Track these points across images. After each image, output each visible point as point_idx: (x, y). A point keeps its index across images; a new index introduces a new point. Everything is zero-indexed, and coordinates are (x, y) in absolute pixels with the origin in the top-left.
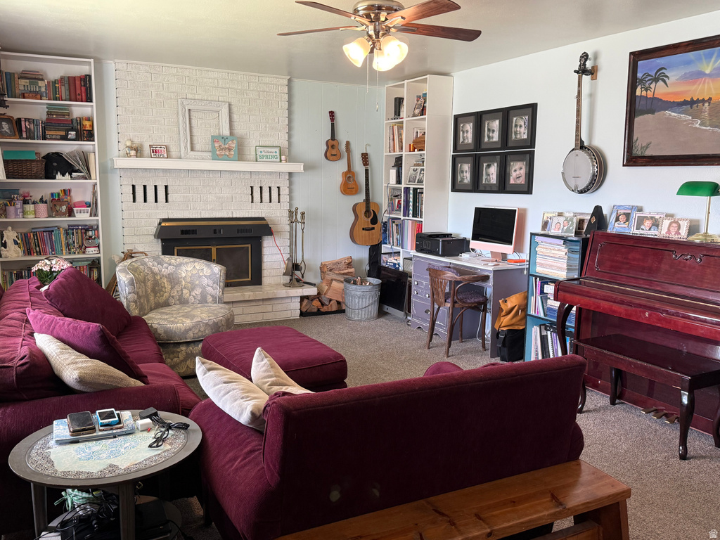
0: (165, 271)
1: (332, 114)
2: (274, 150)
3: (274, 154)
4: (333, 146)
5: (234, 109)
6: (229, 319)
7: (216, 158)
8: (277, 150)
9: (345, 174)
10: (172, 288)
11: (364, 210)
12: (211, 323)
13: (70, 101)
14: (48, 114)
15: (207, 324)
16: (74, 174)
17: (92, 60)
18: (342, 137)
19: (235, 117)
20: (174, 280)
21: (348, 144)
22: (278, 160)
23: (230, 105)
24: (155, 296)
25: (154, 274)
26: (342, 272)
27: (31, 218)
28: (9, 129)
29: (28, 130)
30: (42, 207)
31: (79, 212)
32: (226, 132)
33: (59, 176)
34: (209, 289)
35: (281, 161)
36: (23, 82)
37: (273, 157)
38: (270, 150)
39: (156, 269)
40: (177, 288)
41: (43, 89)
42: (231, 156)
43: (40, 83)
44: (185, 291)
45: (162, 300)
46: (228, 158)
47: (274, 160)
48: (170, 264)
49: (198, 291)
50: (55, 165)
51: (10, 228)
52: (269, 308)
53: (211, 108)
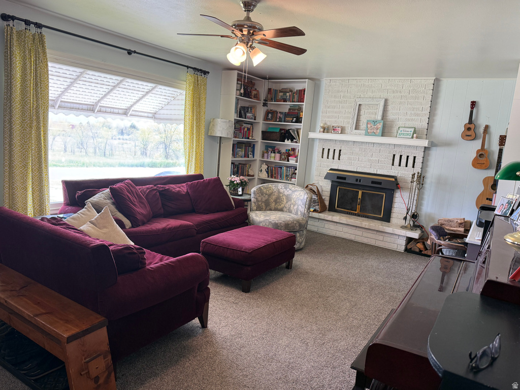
0: (286, 193)
1: (473, 104)
2: (410, 130)
3: (410, 133)
4: (469, 129)
5: (390, 103)
6: (288, 224)
7: (367, 134)
8: (412, 130)
9: (478, 151)
10: (287, 202)
11: (492, 183)
12: (273, 222)
13: (298, 102)
14: (290, 109)
15: (270, 222)
16: (294, 140)
17: (307, 80)
18: (482, 121)
19: (390, 108)
20: (288, 198)
21: (487, 127)
22: (411, 137)
23: (386, 101)
24: (276, 204)
25: (279, 192)
26: (452, 229)
27: (272, 160)
28: (271, 117)
29: (280, 117)
30: (278, 155)
31: (292, 159)
32: (379, 118)
33: (286, 141)
34: (300, 207)
35: (412, 137)
36: (281, 94)
37: (407, 134)
38: (407, 130)
39: (282, 191)
40: (289, 203)
41: (288, 97)
42: (377, 133)
43: (288, 94)
44: (292, 206)
45: (279, 207)
46: (375, 134)
47: (408, 137)
48: (290, 190)
49: (296, 207)
50: (287, 135)
51: (264, 164)
52: (381, 238)
53: (373, 103)
